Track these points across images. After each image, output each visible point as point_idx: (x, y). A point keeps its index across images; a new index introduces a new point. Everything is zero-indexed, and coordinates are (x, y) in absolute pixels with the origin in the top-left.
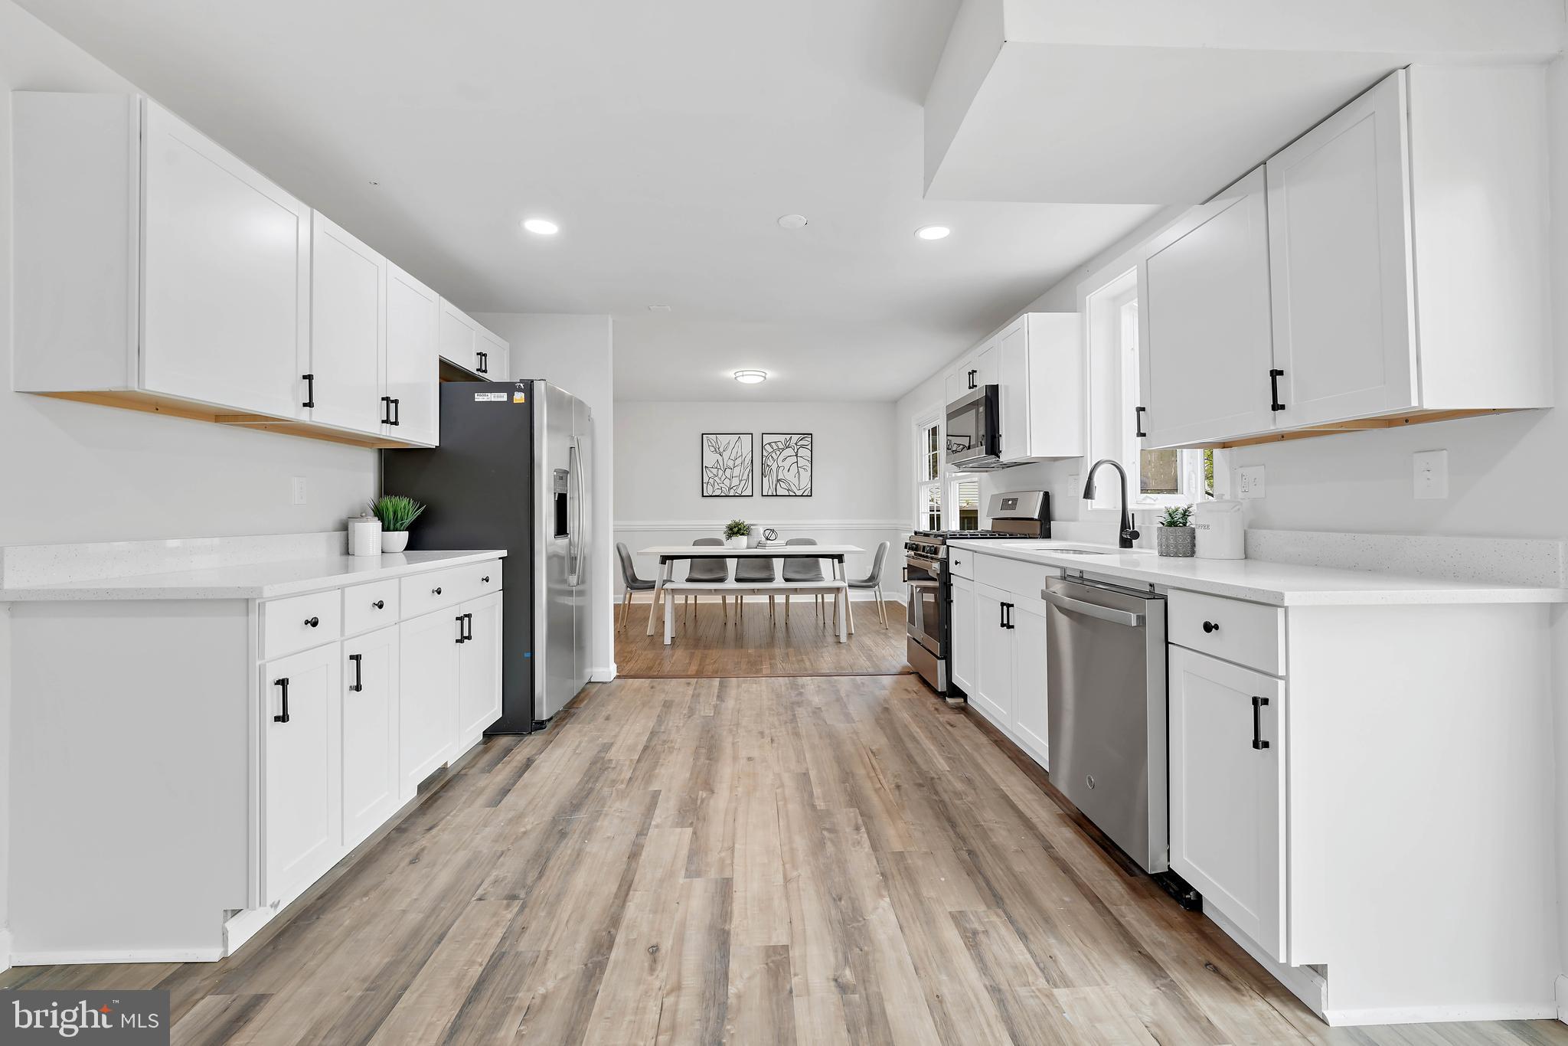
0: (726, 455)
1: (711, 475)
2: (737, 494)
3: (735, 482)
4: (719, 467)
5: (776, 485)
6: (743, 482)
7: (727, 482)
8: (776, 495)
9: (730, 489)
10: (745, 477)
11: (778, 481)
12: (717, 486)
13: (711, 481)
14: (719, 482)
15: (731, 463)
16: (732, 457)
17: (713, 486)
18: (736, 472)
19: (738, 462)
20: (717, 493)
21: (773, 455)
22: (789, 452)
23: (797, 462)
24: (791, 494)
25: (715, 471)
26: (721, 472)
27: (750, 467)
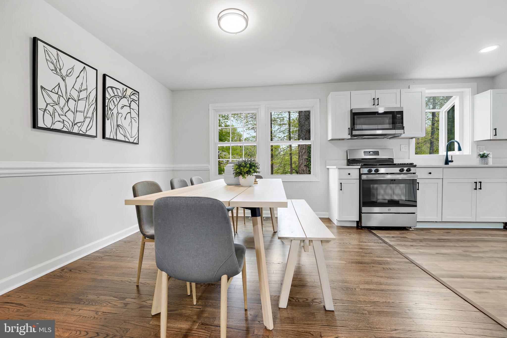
0: (70, 81)
1: (49, 101)
2: (81, 132)
3: (80, 117)
4: (60, 93)
5: (116, 130)
6: (88, 120)
7: (70, 115)
8: (116, 140)
9: (74, 124)
10: (90, 115)
11: (118, 126)
12: (57, 118)
13: (50, 108)
14: (60, 112)
15: (75, 94)
16: (77, 87)
17: (52, 116)
18: (81, 105)
19: (83, 95)
20: (58, 126)
21: (114, 99)
22: (124, 101)
23: (130, 113)
24: (127, 140)
25: (55, 97)
26: (62, 102)
27: (94, 106)
